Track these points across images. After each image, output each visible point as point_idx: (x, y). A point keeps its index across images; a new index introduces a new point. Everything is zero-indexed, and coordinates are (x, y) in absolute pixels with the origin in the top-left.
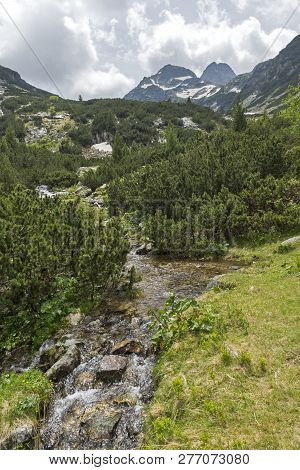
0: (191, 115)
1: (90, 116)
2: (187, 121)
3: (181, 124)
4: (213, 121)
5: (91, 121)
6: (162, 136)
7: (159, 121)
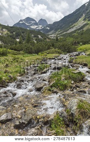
0: (40, 35)
1: (14, 32)
2: (40, 37)
3: (38, 37)
4: (45, 37)
5: (14, 33)
6: (34, 40)
7: (33, 35)
